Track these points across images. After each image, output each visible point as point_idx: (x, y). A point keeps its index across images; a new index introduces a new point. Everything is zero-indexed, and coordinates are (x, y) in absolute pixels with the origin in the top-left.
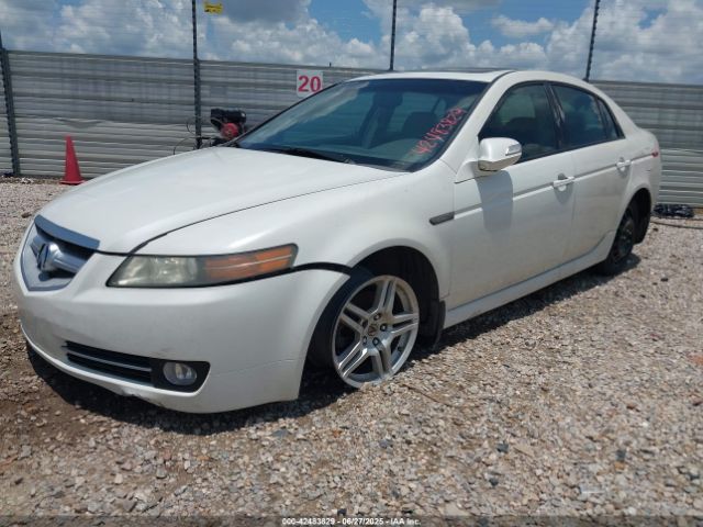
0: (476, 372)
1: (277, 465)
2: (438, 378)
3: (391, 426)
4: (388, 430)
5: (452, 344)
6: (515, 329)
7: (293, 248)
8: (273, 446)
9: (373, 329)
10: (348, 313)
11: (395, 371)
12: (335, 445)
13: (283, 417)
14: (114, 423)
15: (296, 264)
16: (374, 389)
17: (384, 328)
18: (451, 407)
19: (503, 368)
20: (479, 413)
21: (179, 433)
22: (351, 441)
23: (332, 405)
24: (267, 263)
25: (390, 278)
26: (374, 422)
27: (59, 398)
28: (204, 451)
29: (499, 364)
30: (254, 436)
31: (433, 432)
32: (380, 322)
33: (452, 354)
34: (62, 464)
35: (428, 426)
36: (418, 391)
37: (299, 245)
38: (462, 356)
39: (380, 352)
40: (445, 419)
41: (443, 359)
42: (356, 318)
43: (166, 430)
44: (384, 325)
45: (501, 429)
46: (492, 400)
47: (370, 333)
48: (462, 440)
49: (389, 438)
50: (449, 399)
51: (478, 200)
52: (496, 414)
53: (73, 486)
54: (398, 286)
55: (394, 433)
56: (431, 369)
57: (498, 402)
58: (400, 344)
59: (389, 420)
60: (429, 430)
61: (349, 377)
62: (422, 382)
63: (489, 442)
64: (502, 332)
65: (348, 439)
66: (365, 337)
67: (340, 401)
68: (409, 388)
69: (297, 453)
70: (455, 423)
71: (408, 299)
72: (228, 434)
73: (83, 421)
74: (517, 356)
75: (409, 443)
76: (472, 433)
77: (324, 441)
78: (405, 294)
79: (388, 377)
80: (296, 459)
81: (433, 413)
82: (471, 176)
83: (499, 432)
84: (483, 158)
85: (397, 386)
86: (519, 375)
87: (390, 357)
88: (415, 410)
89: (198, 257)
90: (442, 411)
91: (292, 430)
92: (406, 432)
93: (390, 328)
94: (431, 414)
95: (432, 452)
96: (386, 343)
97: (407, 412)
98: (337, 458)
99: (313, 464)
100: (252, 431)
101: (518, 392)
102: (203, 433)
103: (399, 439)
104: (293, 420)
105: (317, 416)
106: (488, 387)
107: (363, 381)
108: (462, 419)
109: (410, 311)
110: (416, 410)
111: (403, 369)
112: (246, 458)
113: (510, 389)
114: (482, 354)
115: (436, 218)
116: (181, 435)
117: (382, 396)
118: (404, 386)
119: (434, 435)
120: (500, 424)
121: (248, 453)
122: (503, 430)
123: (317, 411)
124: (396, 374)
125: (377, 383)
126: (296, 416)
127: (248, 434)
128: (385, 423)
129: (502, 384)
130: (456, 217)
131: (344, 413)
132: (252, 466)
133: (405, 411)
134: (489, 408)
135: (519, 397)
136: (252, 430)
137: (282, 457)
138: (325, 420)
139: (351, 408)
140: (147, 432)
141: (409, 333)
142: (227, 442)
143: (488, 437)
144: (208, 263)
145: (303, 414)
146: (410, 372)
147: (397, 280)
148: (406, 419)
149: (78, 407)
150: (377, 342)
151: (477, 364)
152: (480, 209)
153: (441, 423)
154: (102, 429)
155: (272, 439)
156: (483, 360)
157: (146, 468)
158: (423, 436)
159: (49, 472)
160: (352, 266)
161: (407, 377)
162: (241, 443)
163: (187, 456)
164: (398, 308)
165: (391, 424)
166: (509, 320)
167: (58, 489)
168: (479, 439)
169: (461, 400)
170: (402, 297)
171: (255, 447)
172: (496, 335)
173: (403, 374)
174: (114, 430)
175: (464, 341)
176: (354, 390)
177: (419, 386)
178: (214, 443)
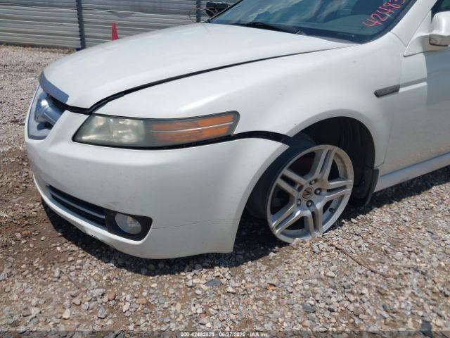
0: (401, 236)
1: (204, 320)
2: (365, 240)
3: (316, 288)
4: (313, 292)
5: (379, 206)
6: (438, 194)
7: (235, 115)
8: (205, 296)
9: (308, 193)
10: (285, 178)
11: (325, 230)
12: (260, 303)
13: (219, 265)
14: (82, 254)
15: (237, 131)
16: (304, 245)
17: (319, 192)
18: (375, 273)
19: (427, 234)
20: (403, 283)
21: (129, 271)
22: (276, 300)
23: (265, 258)
24: (207, 130)
25: (329, 147)
26: (300, 282)
27: (50, 224)
28: (145, 294)
29: (423, 230)
30: (190, 284)
31: (356, 301)
32: (315, 187)
33: (379, 215)
34: (28, 291)
35: (351, 293)
36: (344, 252)
37: (240, 114)
38: (388, 219)
39: (313, 213)
40: (369, 287)
41: (371, 221)
42: (292, 183)
43: (119, 266)
44: (320, 189)
45: (426, 306)
46: (416, 270)
47: (304, 196)
48: (385, 314)
49: (312, 303)
50: (374, 263)
51: (424, 74)
52: (421, 287)
53: (28, 315)
54: (336, 154)
55: (318, 297)
56: (358, 230)
57: (422, 273)
58: (332, 206)
59: (315, 281)
60: (352, 298)
61: (282, 233)
62: (349, 243)
63: (413, 321)
64: (427, 197)
65: (274, 298)
66: (300, 200)
67: (272, 254)
68: (336, 248)
69: (225, 308)
70: (378, 292)
71: (345, 167)
72: (169, 277)
73: (59, 249)
74: (441, 223)
75: (332, 311)
76: (396, 307)
77: (252, 297)
78: (343, 162)
79: (318, 234)
80: (222, 315)
81: (357, 278)
82: (420, 49)
83: (423, 309)
84: (435, 32)
85: (326, 245)
86: (443, 244)
87: (321, 217)
88: (339, 273)
89: (145, 120)
90: (367, 276)
91: (224, 281)
92: (330, 297)
93: (324, 192)
94: (356, 280)
95: (353, 323)
96: (319, 206)
97: (333, 275)
98: (260, 319)
99: (237, 322)
100: (189, 278)
101: (443, 264)
102: (148, 274)
103: (322, 305)
104: (227, 269)
105: (249, 267)
106: (413, 255)
107: (294, 237)
108: (385, 288)
109: (346, 177)
110: (341, 273)
111: (333, 228)
112: (179, 306)
113: (435, 259)
114: (407, 218)
115: (381, 90)
116: (130, 274)
117: (311, 253)
118: (332, 245)
119: (358, 305)
120: (425, 300)
121: (182, 301)
122: (428, 308)
123: (250, 263)
124: (326, 232)
125: (308, 239)
126: (230, 266)
127: (186, 280)
128: (310, 284)
129: (426, 253)
130: (401, 90)
131: (273, 268)
132: (181, 316)
133: (330, 274)
134: (414, 279)
135: (444, 269)
136: (189, 276)
137: (210, 309)
138: (256, 274)
139: (281, 262)
140: (105, 266)
141: (342, 197)
142: (166, 286)
143: (413, 314)
144: (155, 126)
145: (238, 264)
146: (339, 230)
147: (336, 149)
148: (330, 281)
149: (60, 234)
150: (310, 204)
151: (402, 228)
152: (425, 84)
153: (365, 291)
154: (70, 259)
155: (205, 287)
156: (407, 224)
157: (92, 304)
158: (347, 303)
159: (15, 297)
160: (291, 135)
161: (336, 236)
162: (178, 289)
163: (128, 297)
164: (334, 175)
165: (316, 285)
166: (432, 185)
167: (16, 318)
168: (403, 315)
169: (386, 267)
170: (339, 165)
171: (190, 294)
172: (421, 200)
173: (333, 232)
174: (79, 261)
175: (391, 203)
176: (286, 244)
177: (346, 247)
178: (154, 285)
